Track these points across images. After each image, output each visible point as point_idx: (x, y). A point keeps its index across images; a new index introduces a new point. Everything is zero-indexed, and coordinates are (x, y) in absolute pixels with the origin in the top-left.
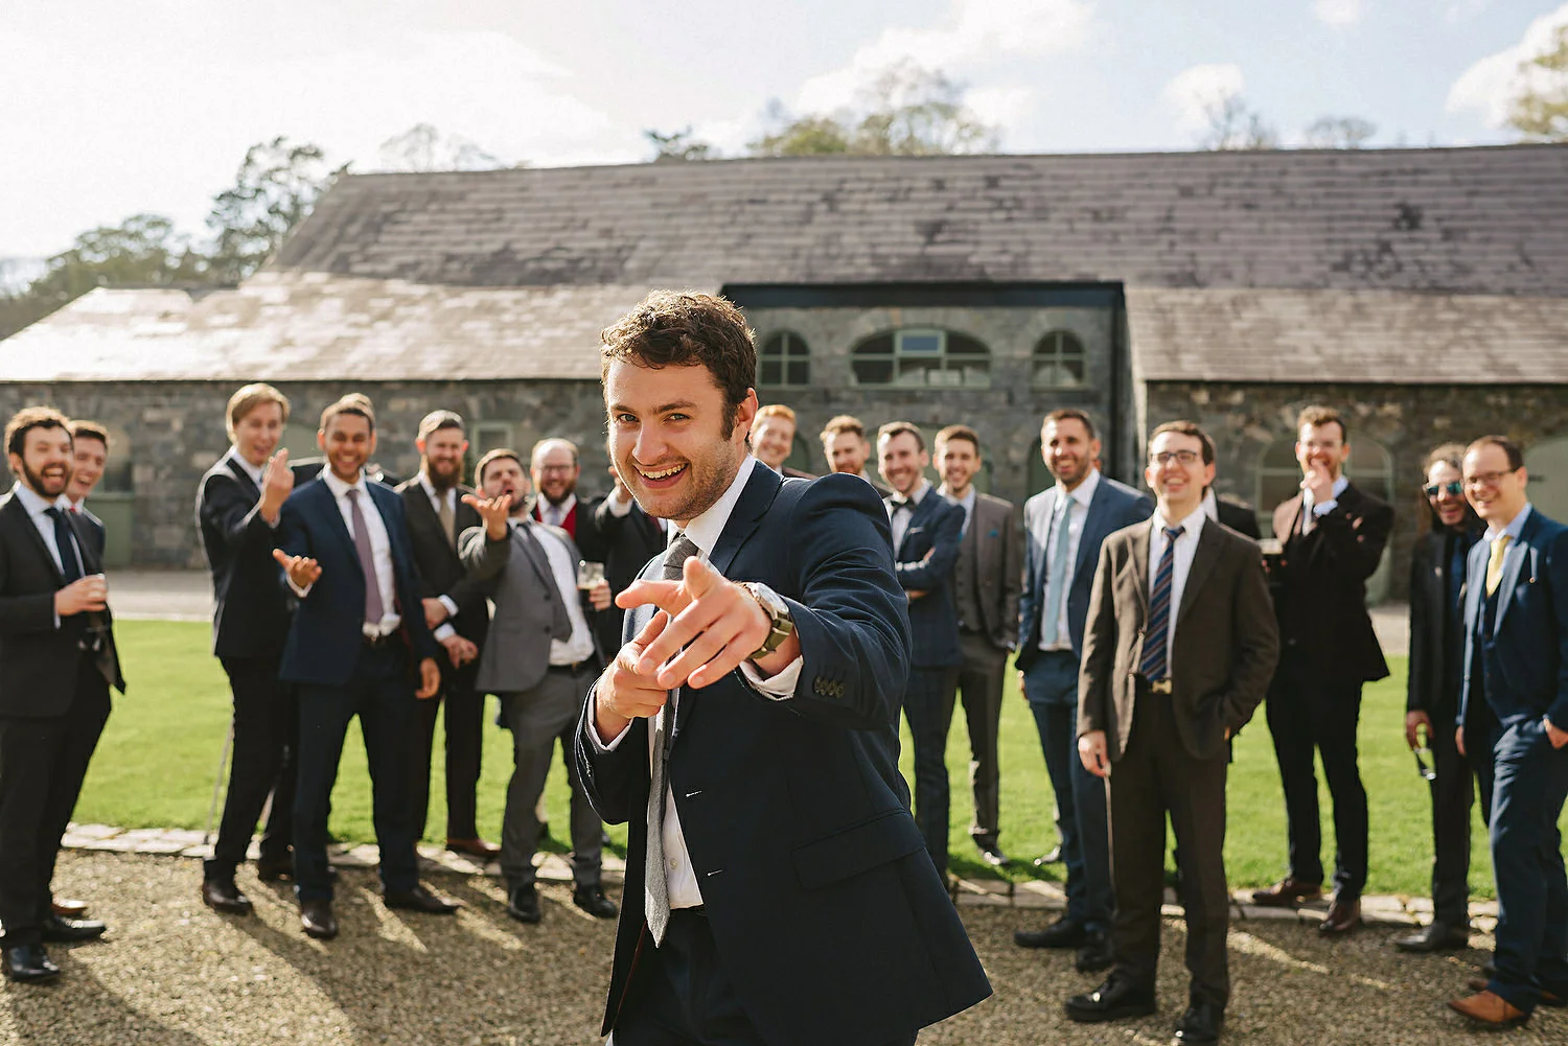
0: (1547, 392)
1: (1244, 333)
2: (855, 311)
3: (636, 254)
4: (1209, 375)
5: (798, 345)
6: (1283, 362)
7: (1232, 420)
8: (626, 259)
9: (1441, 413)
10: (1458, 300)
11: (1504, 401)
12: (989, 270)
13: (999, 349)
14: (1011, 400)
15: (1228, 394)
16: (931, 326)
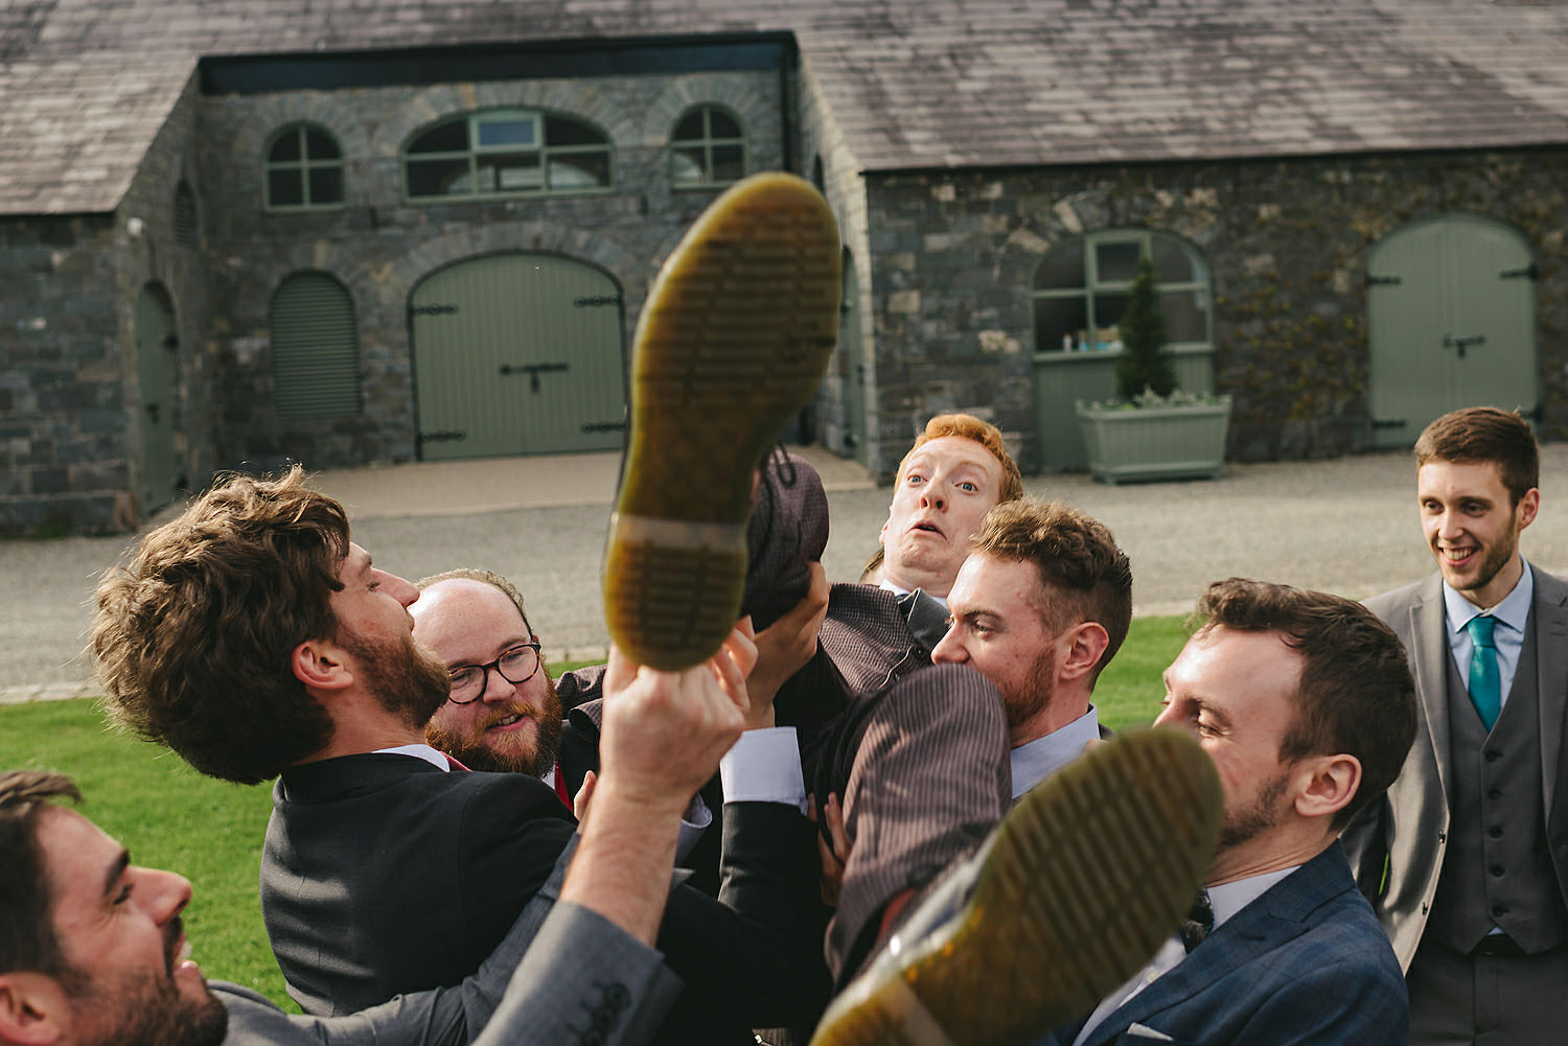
0: (1400, 163)
1: (980, 97)
2: (409, 90)
3: (55, 16)
4: (953, 160)
5: (324, 143)
6: (1049, 137)
7: (989, 224)
8: (40, 25)
9: (1268, 199)
10: (1243, 42)
11: (1346, 177)
12: (598, 22)
13: (622, 136)
14: (644, 209)
15: (982, 186)
16: (521, 107)
